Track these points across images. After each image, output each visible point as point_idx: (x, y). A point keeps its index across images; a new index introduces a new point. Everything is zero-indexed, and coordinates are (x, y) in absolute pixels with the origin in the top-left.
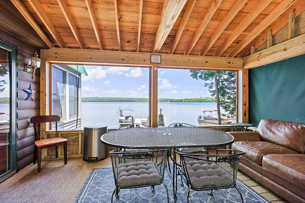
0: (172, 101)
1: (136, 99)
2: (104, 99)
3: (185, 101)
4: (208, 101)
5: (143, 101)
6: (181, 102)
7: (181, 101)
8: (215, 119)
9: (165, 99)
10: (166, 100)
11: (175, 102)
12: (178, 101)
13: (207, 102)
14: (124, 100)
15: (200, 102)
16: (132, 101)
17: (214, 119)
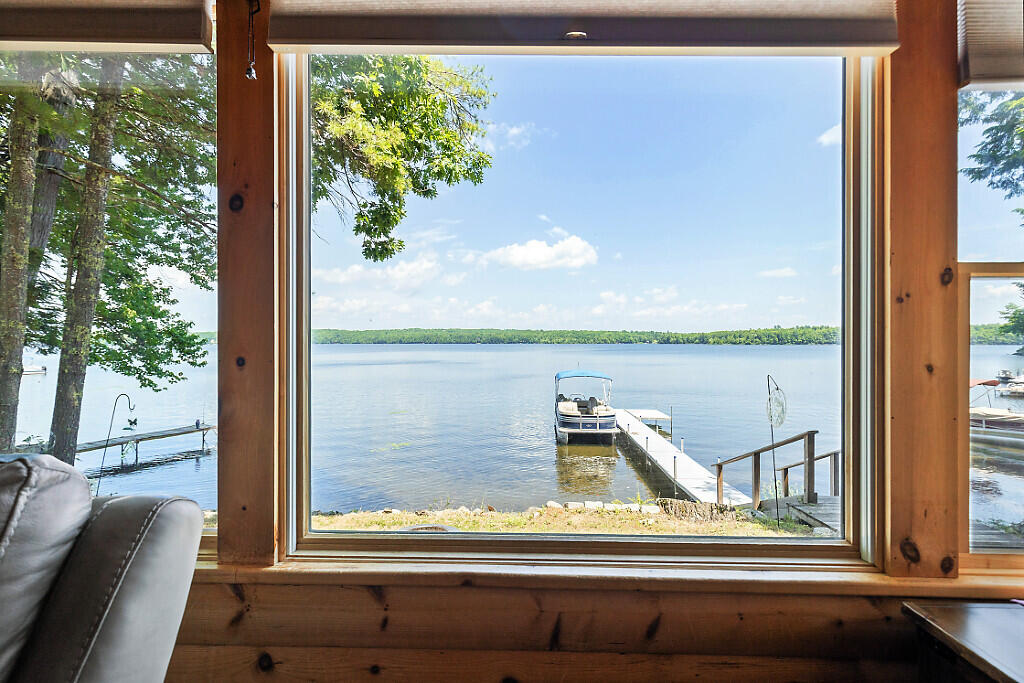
0: (667, 341)
1: (541, 334)
2: (439, 333)
3: (716, 339)
4: (810, 341)
5: (563, 342)
6: (702, 343)
7: (703, 340)
8: (987, 422)
9: (643, 333)
10: (643, 337)
11: (677, 342)
12: (688, 341)
13: (802, 343)
14: (502, 336)
15: (775, 343)
16: (526, 341)
17: (980, 422)
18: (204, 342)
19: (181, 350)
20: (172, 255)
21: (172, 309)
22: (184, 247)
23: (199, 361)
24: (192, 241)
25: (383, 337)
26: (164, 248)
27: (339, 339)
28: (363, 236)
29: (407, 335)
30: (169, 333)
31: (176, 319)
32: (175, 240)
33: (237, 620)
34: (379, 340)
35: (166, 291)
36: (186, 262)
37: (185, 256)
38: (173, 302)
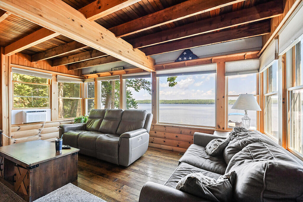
18: (137, 103)
19: (133, 105)
20: (131, 84)
21: (131, 96)
22: (134, 83)
23: (136, 107)
24: (135, 81)
25: (177, 102)
26: (130, 83)
27: (165, 102)
28: (169, 82)
29: (184, 102)
30: (131, 101)
31: (132, 98)
32: (132, 81)
33: (153, 128)
34: (176, 103)
35: (130, 92)
36: (134, 86)
37: (134, 85)
38: (132, 95)
